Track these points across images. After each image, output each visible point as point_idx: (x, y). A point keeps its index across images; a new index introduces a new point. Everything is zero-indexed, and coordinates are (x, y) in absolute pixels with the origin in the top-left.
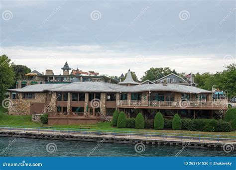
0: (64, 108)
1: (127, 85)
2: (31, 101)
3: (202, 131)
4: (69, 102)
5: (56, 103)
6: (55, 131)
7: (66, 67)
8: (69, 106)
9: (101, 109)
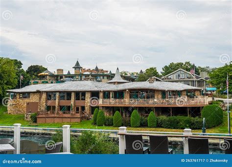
0: (53, 106)
1: (114, 83)
2: (27, 100)
3: (177, 129)
4: (57, 101)
5: (46, 102)
6: (37, 129)
7: (77, 66)
8: (57, 105)
9: (86, 108)
